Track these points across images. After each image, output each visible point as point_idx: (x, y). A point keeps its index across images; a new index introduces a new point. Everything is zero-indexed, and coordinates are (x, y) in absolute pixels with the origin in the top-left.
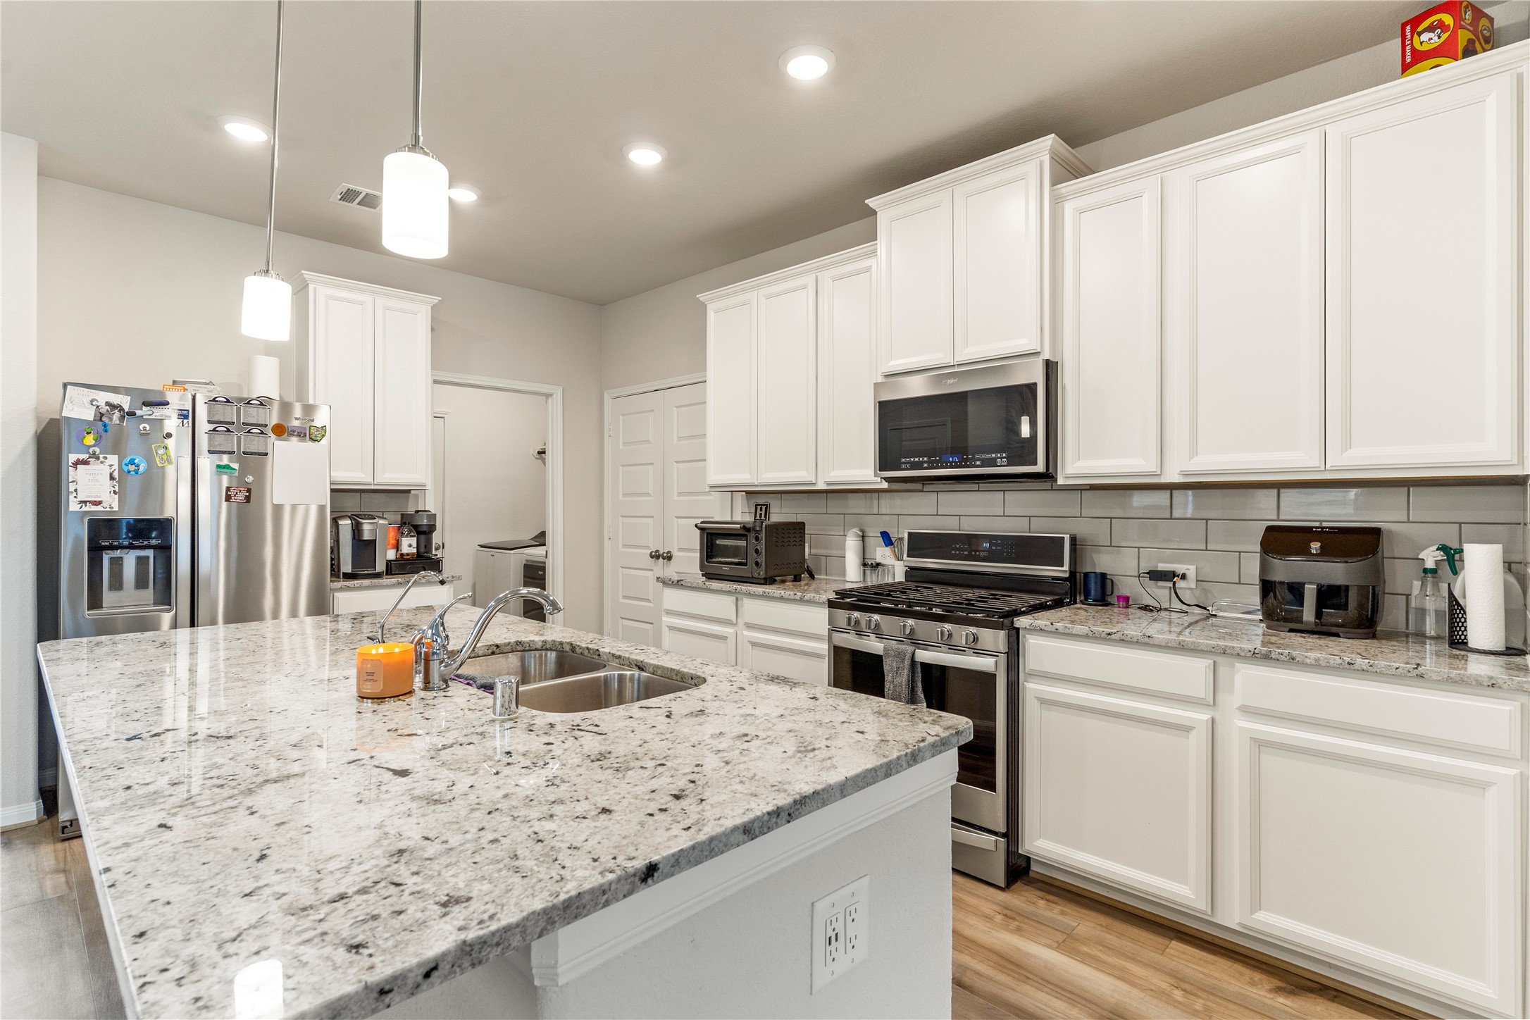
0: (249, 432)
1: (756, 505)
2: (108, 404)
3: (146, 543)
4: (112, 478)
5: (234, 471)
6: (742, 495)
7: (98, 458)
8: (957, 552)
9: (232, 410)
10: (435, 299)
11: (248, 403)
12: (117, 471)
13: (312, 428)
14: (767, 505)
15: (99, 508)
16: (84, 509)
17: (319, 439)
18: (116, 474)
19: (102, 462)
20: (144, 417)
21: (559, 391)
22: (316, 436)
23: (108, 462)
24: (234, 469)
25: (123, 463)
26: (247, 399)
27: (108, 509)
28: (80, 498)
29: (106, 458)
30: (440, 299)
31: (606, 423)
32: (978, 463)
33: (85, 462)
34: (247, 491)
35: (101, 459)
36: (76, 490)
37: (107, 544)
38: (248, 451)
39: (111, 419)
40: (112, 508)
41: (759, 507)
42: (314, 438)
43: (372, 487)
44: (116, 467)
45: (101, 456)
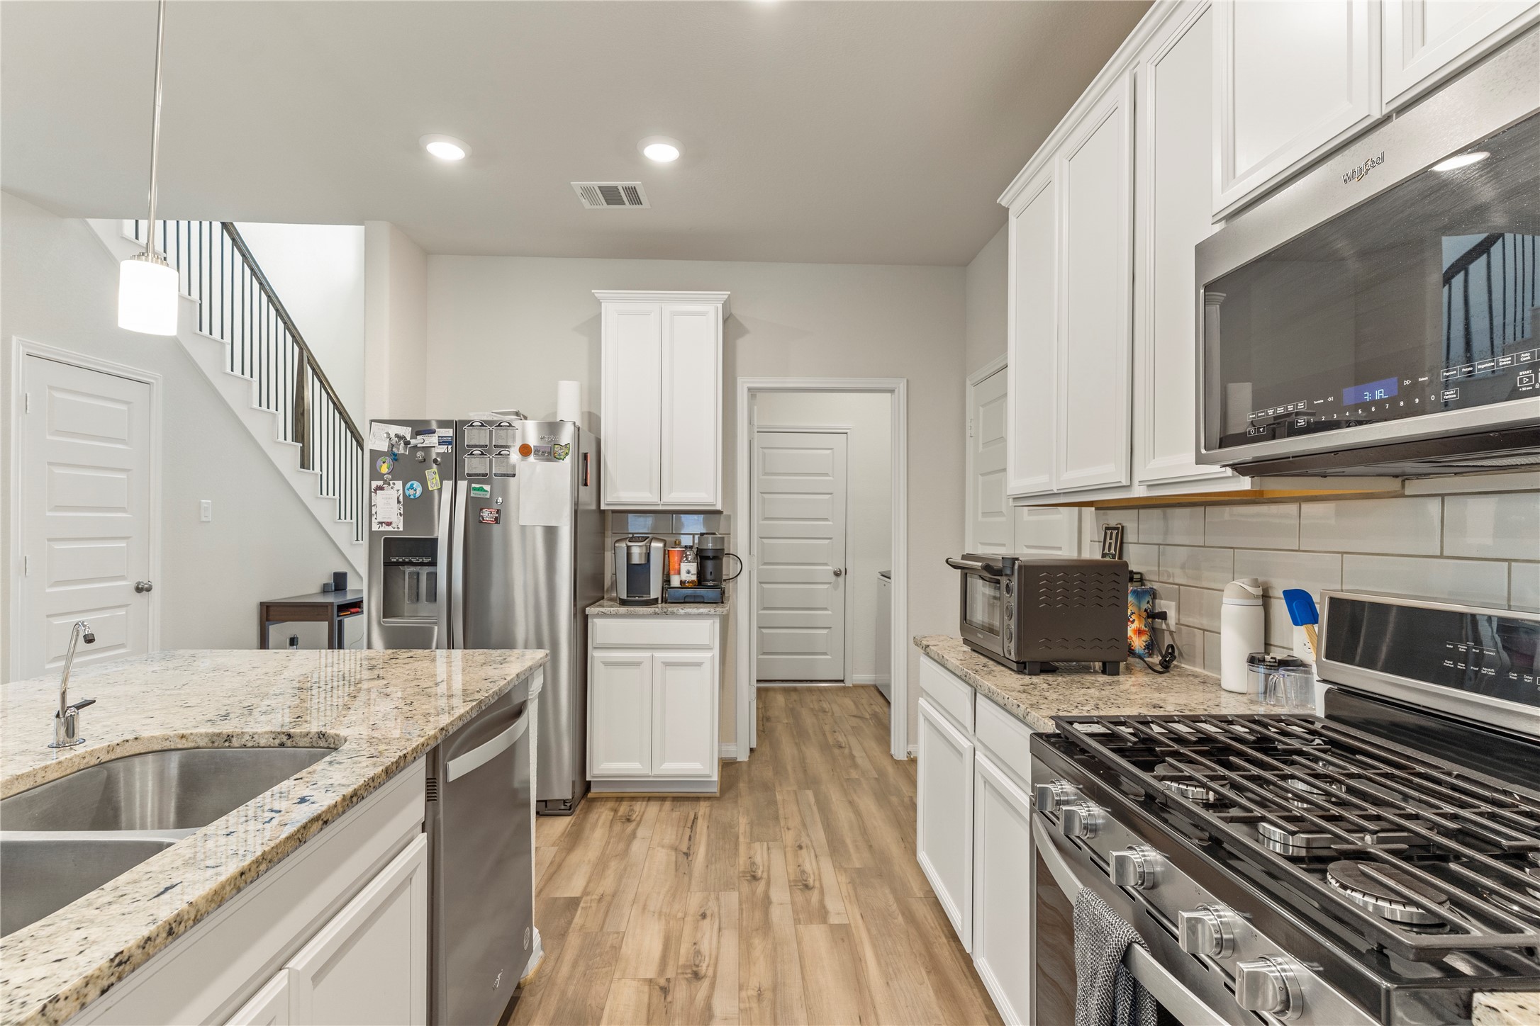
0: (499, 454)
1: (1107, 528)
2: (397, 436)
3: (421, 560)
4: (399, 502)
5: (485, 493)
6: (1091, 512)
7: (389, 484)
8: (1461, 666)
9: (486, 433)
10: (724, 295)
11: (499, 425)
12: (402, 496)
13: (556, 446)
14: (1118, 529)
15: (389, 528)
16: (381, 529)
17: (562, 457)
18: (401, 498)
19: (392, 488)
20: (418, 446)
21: (901, 385)
22: (560, 455)
23: (396, 487)
24: (486, 491)
25: (406, 488)
26: (498, 421)
27: (396, 529)
28: (380, 520)
29: (394, 484)
30: (729, 293)
31: (968, 420)
32: (1450, 395)
33: (381, 488)
34: (497, 513)
35: (392, 485)
36: (376, 513)
37: (395, 560)
38: (498, 472)
39: (398, 449)
40: (398, 528)
41: (1109, 532)
42: (558, 457)
43: (660, 508)
44: (401, 492)
45: (391, 482)
